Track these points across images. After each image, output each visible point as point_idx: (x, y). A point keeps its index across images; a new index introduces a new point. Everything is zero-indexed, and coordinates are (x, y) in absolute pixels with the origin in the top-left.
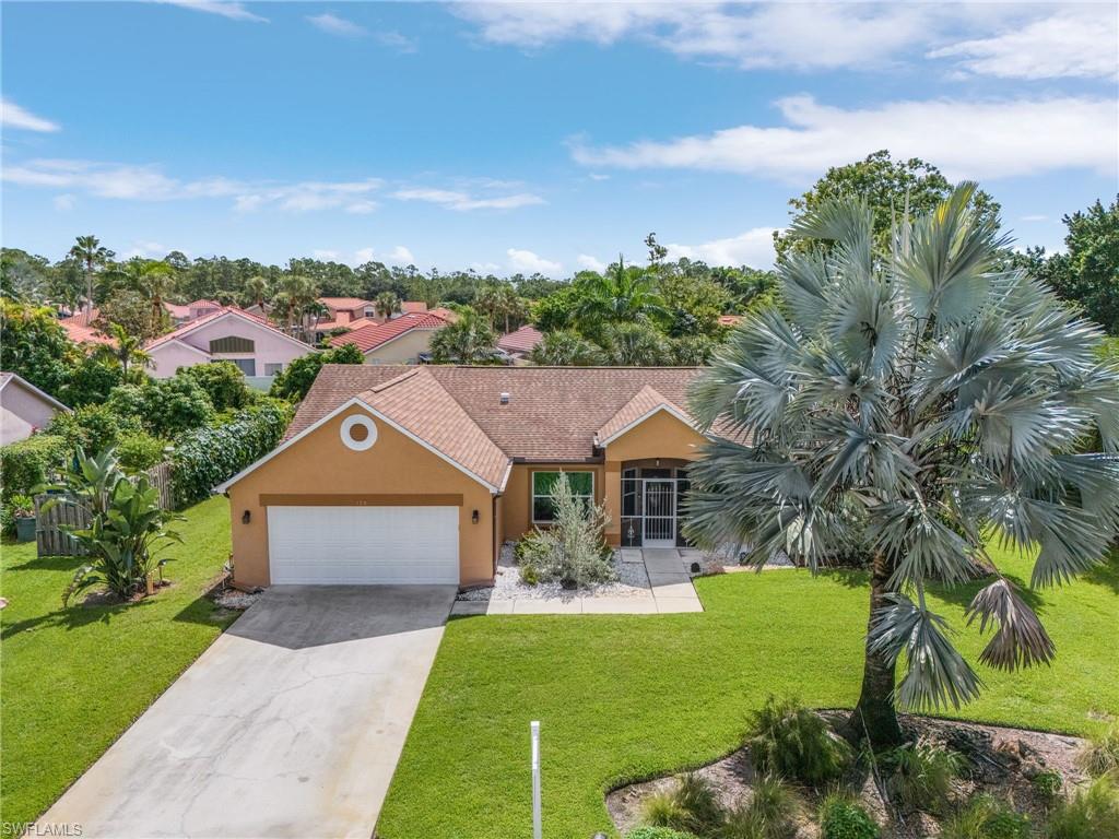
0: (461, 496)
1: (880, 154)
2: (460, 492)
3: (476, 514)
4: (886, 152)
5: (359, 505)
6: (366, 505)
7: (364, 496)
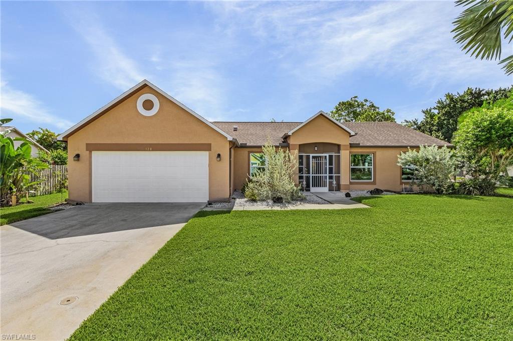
0: (210, 145)
1: (355, 97)
2: (209, 143)
3: (219, 155)
4: (357, 97)
5: (147, 150)
6: (152, 150)
7: (150, 145)
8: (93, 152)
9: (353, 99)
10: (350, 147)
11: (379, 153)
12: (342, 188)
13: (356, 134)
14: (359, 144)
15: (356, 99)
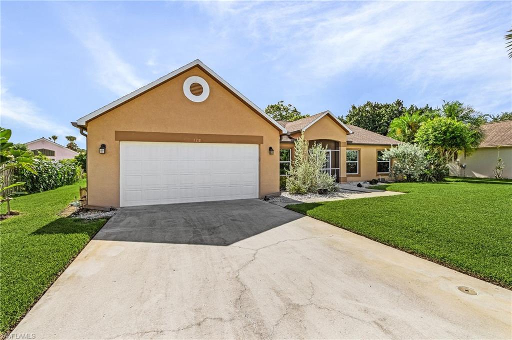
0: (262, 137)
2: (261, 135)
3: (271, 149)
5: (195, 142)
6: (201, 142)
7: (199, 136)
8: (121, 142)
9: (280, 103)
10: (347, 144)
11: (363, 150)
12: (341, 180)
13: (353, 133)
14: (352, 142)
15: (282, 103)
